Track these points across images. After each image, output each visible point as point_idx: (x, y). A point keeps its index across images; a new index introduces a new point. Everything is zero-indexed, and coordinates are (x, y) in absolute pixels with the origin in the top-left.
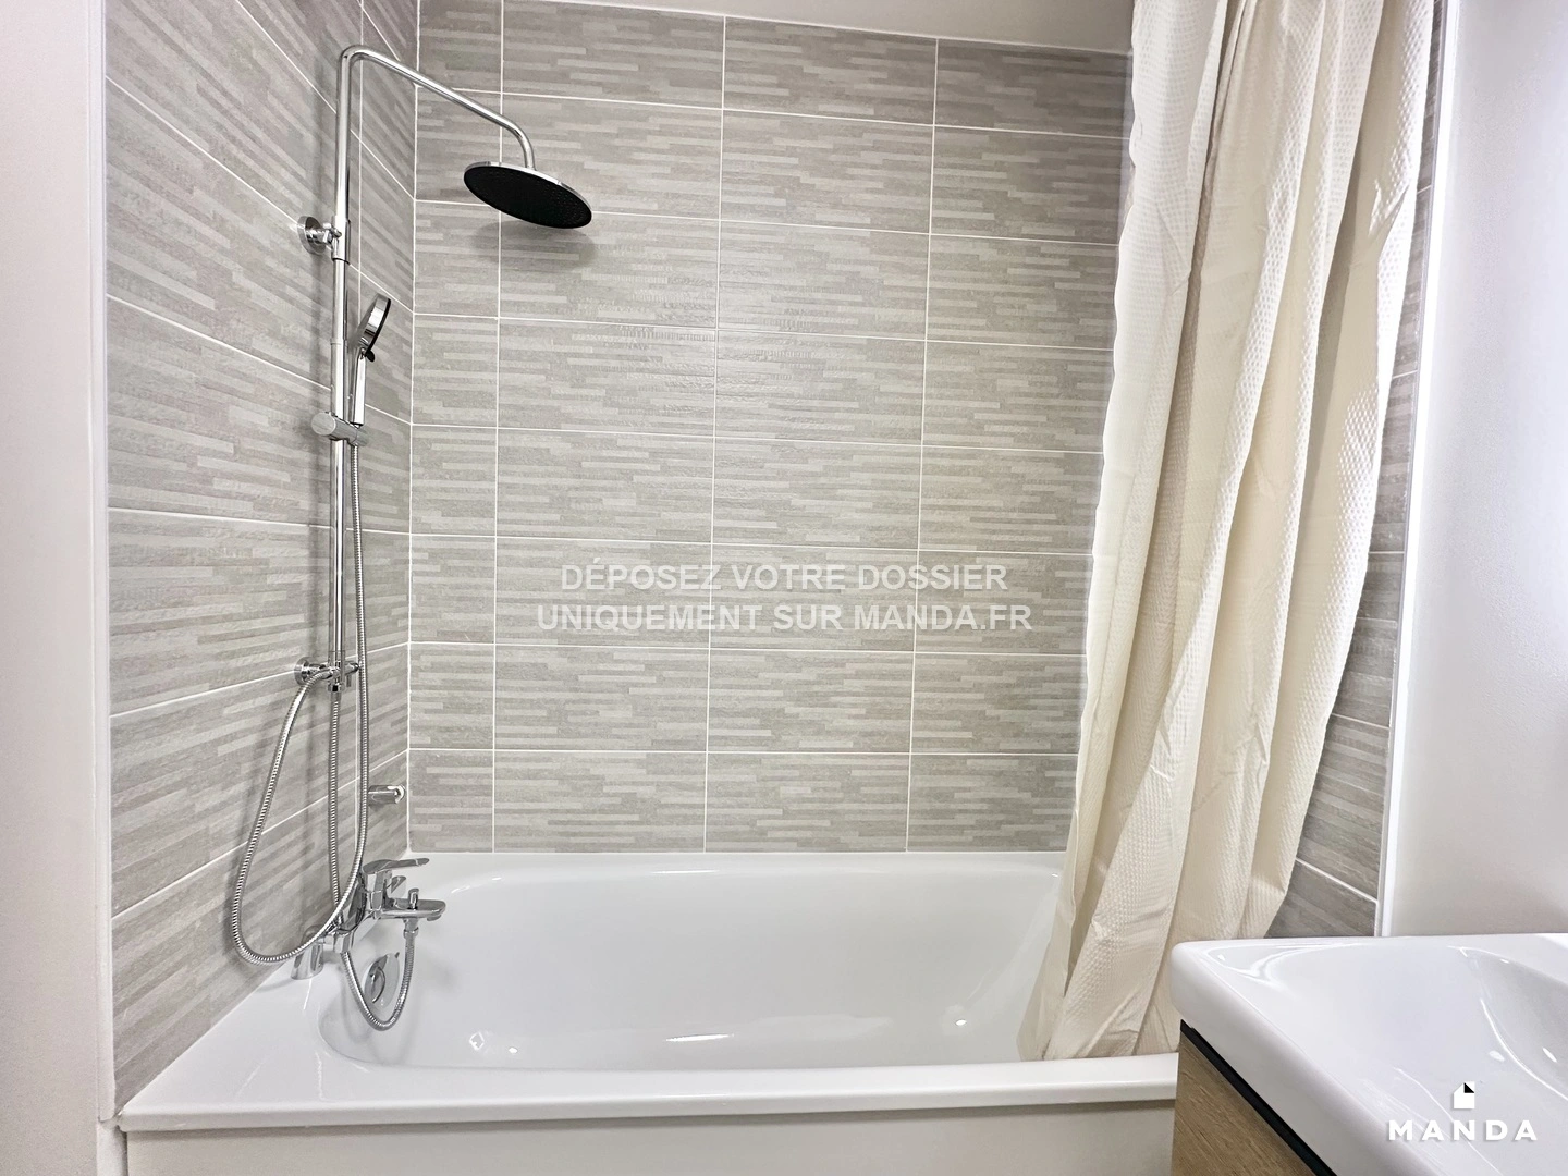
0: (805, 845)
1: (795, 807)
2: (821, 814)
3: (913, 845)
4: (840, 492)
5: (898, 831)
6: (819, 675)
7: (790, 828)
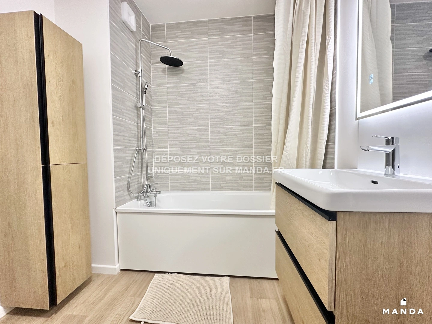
0: (231, 190)
1: (229, 182)
2: (235, 183)
3: (255, 190)
4: (236, 114)
5: (252, 187)
6: (233, 153)
7: (228, 186)
